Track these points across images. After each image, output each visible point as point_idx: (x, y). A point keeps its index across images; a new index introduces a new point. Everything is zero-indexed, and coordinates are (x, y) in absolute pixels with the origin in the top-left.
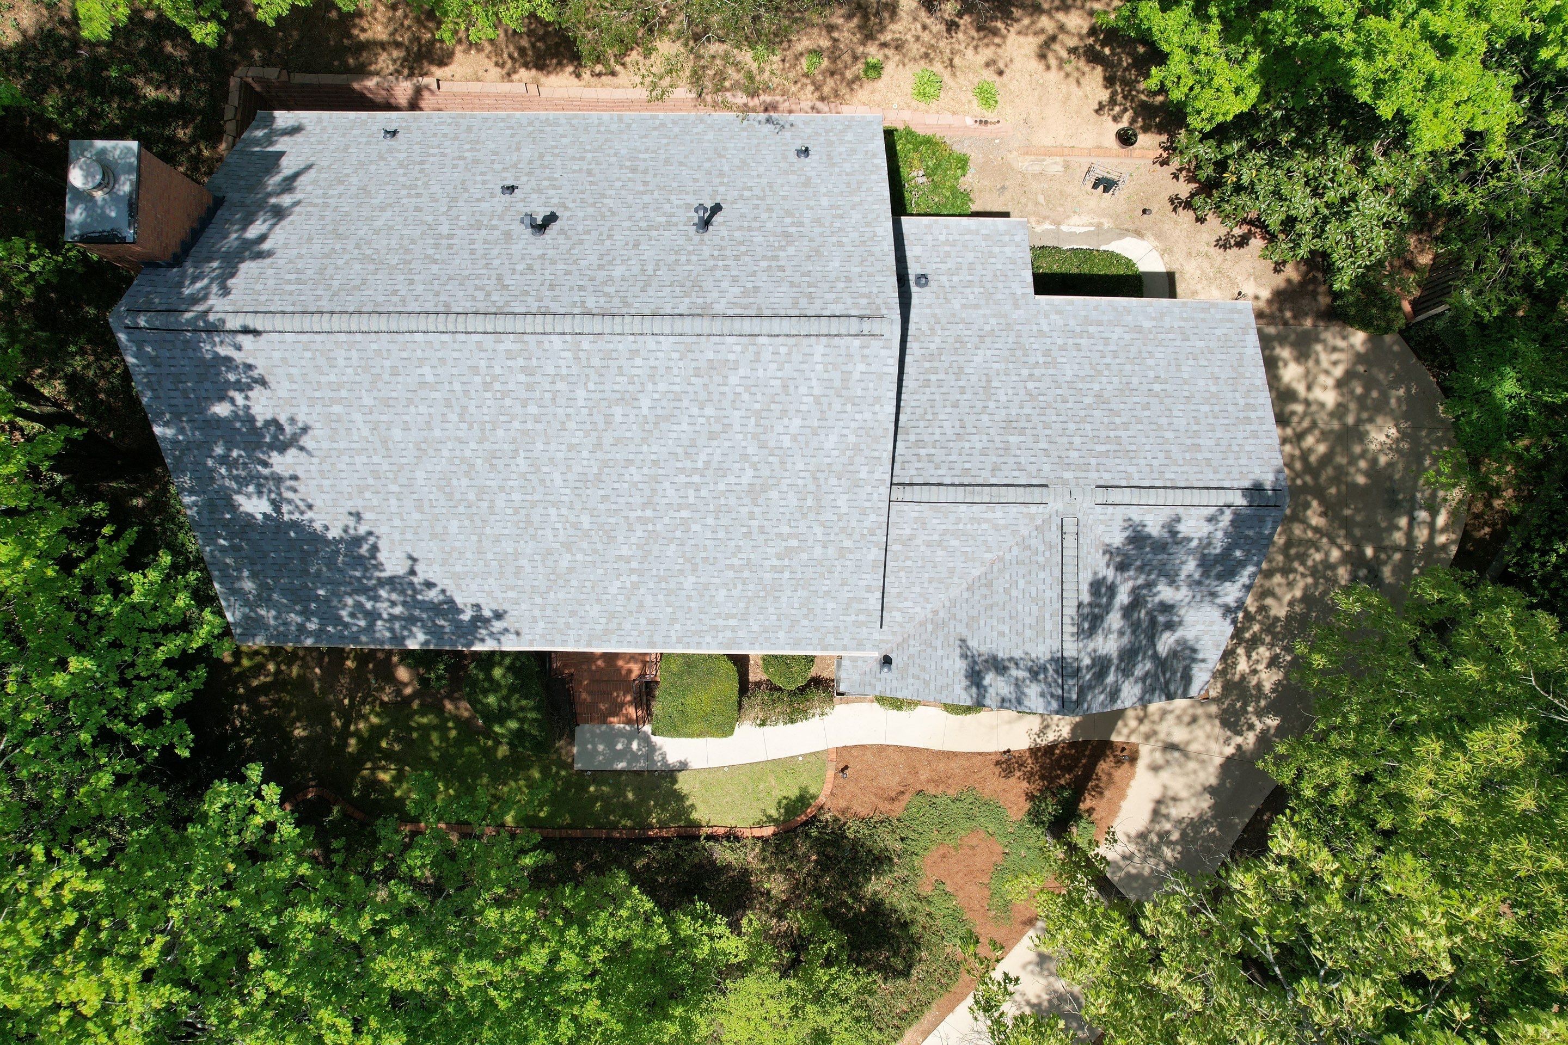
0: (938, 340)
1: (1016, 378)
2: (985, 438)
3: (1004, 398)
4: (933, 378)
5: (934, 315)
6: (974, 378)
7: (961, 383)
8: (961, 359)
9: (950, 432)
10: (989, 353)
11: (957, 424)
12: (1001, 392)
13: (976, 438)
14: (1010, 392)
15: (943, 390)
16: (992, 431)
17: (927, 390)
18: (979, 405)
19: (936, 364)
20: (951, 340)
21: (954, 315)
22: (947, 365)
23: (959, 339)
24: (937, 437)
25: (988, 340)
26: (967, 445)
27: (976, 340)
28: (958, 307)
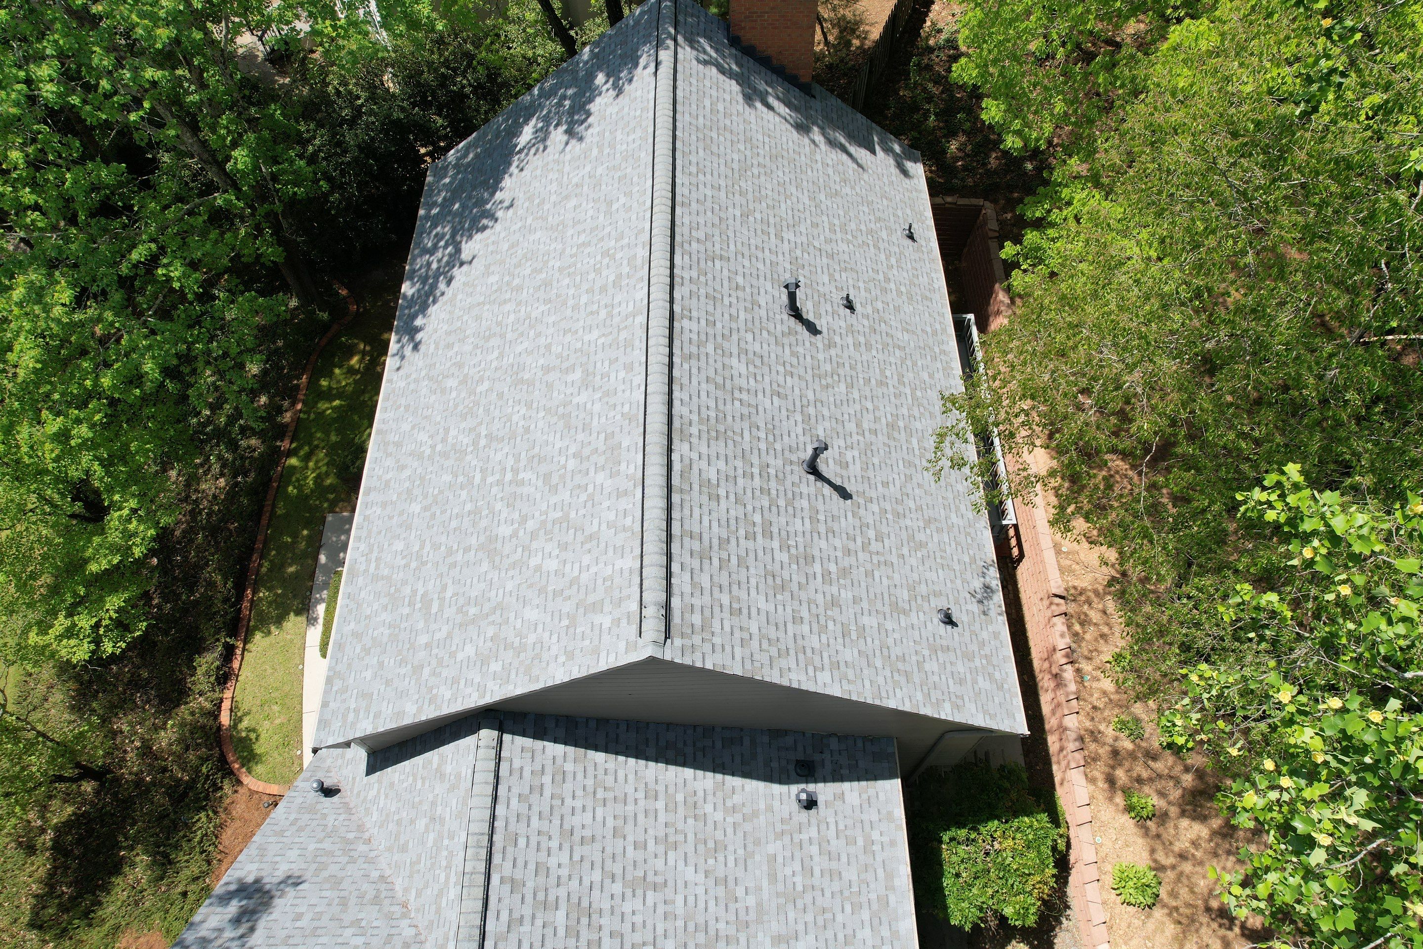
0: (719, 816)
1: (660, 931)
2: (564, 872)
3: (627, 908)
4: (660, 805)
5: (755, 814)
6: (659, 863)
7: (651, 844)
8: (690, 849)
9: (576, 821)
10: (700, 890)
11: (588, 833)
12: (638, 904)
13: (564, 858)
14: (639, 919)
15: (641, 817)
16: (575, 883)
17: (641, 795)
18: (618, 871)
19: (681, 810)
20: (719, 835)
21: (757, 842)
22: (680, 825)
23: (719, 847)
24: (569, 801)
25: (721, 891)
26: (554, 844)
27: (720, 872)
28: (771, 849)
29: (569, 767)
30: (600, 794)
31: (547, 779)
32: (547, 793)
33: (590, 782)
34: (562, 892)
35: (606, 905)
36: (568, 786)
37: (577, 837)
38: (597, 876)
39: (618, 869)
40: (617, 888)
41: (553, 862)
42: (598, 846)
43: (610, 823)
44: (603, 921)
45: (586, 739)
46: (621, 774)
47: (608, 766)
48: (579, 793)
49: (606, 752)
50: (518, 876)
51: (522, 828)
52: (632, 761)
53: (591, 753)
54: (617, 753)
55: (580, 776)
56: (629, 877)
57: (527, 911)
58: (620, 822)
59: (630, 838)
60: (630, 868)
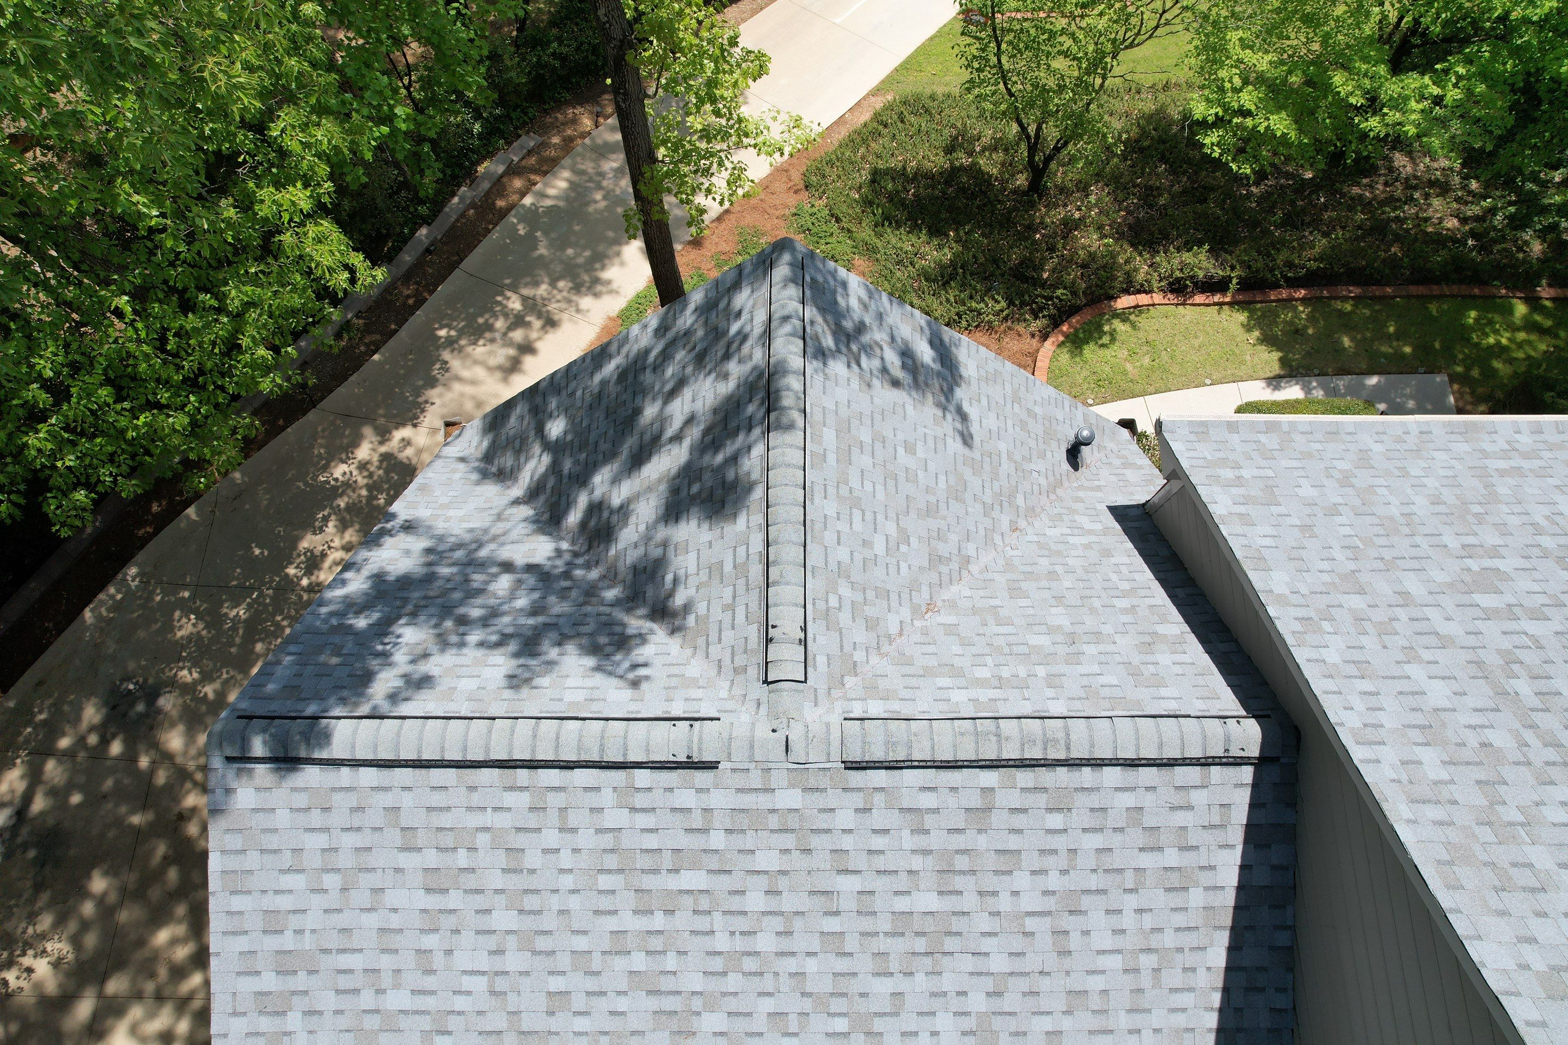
3: (944, 1022)
18: (1008, 1004)
29: (1196, 898)
30: (1147, 961)
31: (1171, 857)
32: (1147, 861)
33: (1169, 940)
34: (969, 901)
35: (947, 983)
36: (1159, 899)
37: (1067, 922)
38: (999, 963)
39: (1010, 1002)
40: (978, 1002)
41: (1022, 880)
42: (1052, 962)
43: (1095, 983)
44: (920, 977)
45: (1251, 928)
46: (1186, 1000)
47: (1201, 972)
48: (1148, 921)
49: (1229, 969)
50: (998, 819)
51: (1080, 818)
52: (1212, 1020)
53: (1223, 938)
54: (1226, 990)
55: (1179, 920)
56: (997, 1023)
57: (936, 840)
58: (1095, 1002)
59: (1066, 1023)
60: (1012, 1023)
